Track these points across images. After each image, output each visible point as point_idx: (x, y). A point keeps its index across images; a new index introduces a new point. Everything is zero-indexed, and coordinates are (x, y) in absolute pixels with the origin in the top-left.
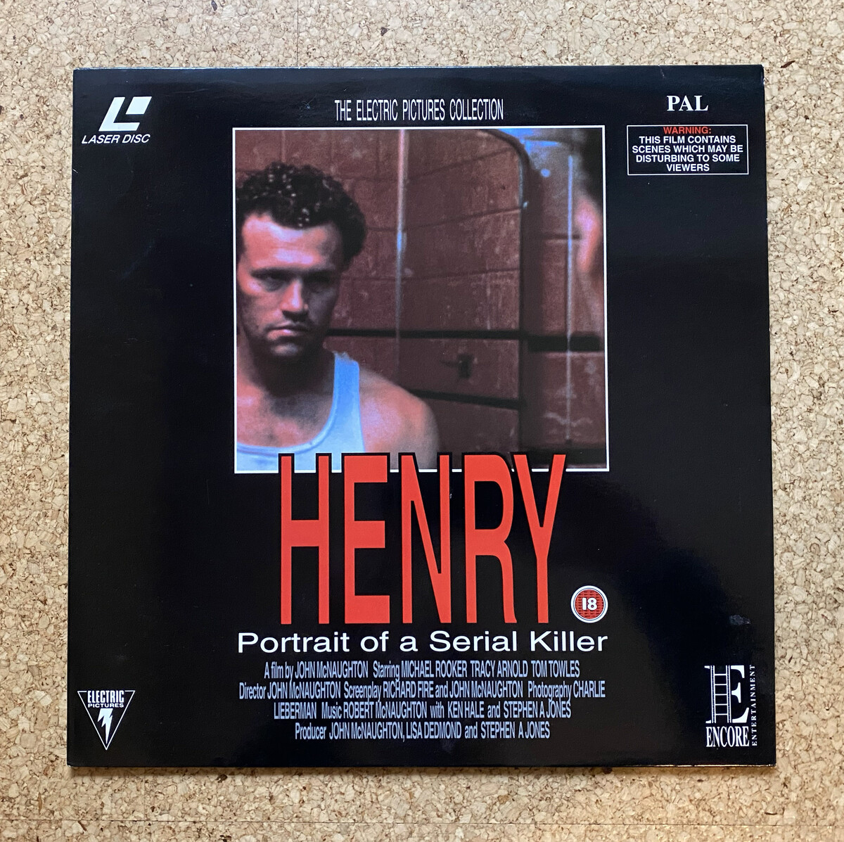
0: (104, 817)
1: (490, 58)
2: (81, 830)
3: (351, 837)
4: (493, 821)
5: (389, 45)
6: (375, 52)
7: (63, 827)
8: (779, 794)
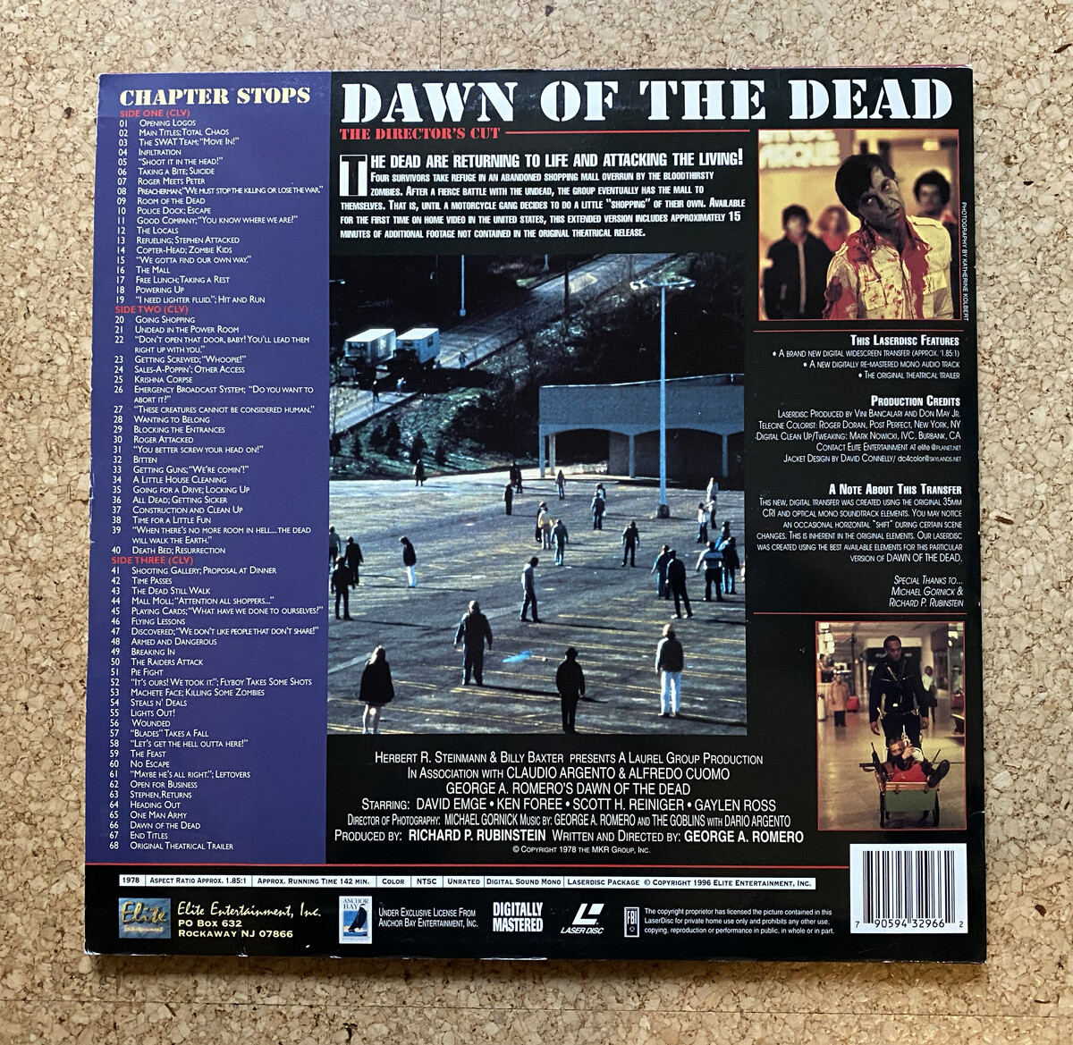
0: (197, 1000)
1: (683, 43)
2: (169, 1015)
3: (508, 1026)
4: (688, 1008)
5: (556, 27)
6: (538, 37)
7: (148, 1011)
8: (1053, 977)
